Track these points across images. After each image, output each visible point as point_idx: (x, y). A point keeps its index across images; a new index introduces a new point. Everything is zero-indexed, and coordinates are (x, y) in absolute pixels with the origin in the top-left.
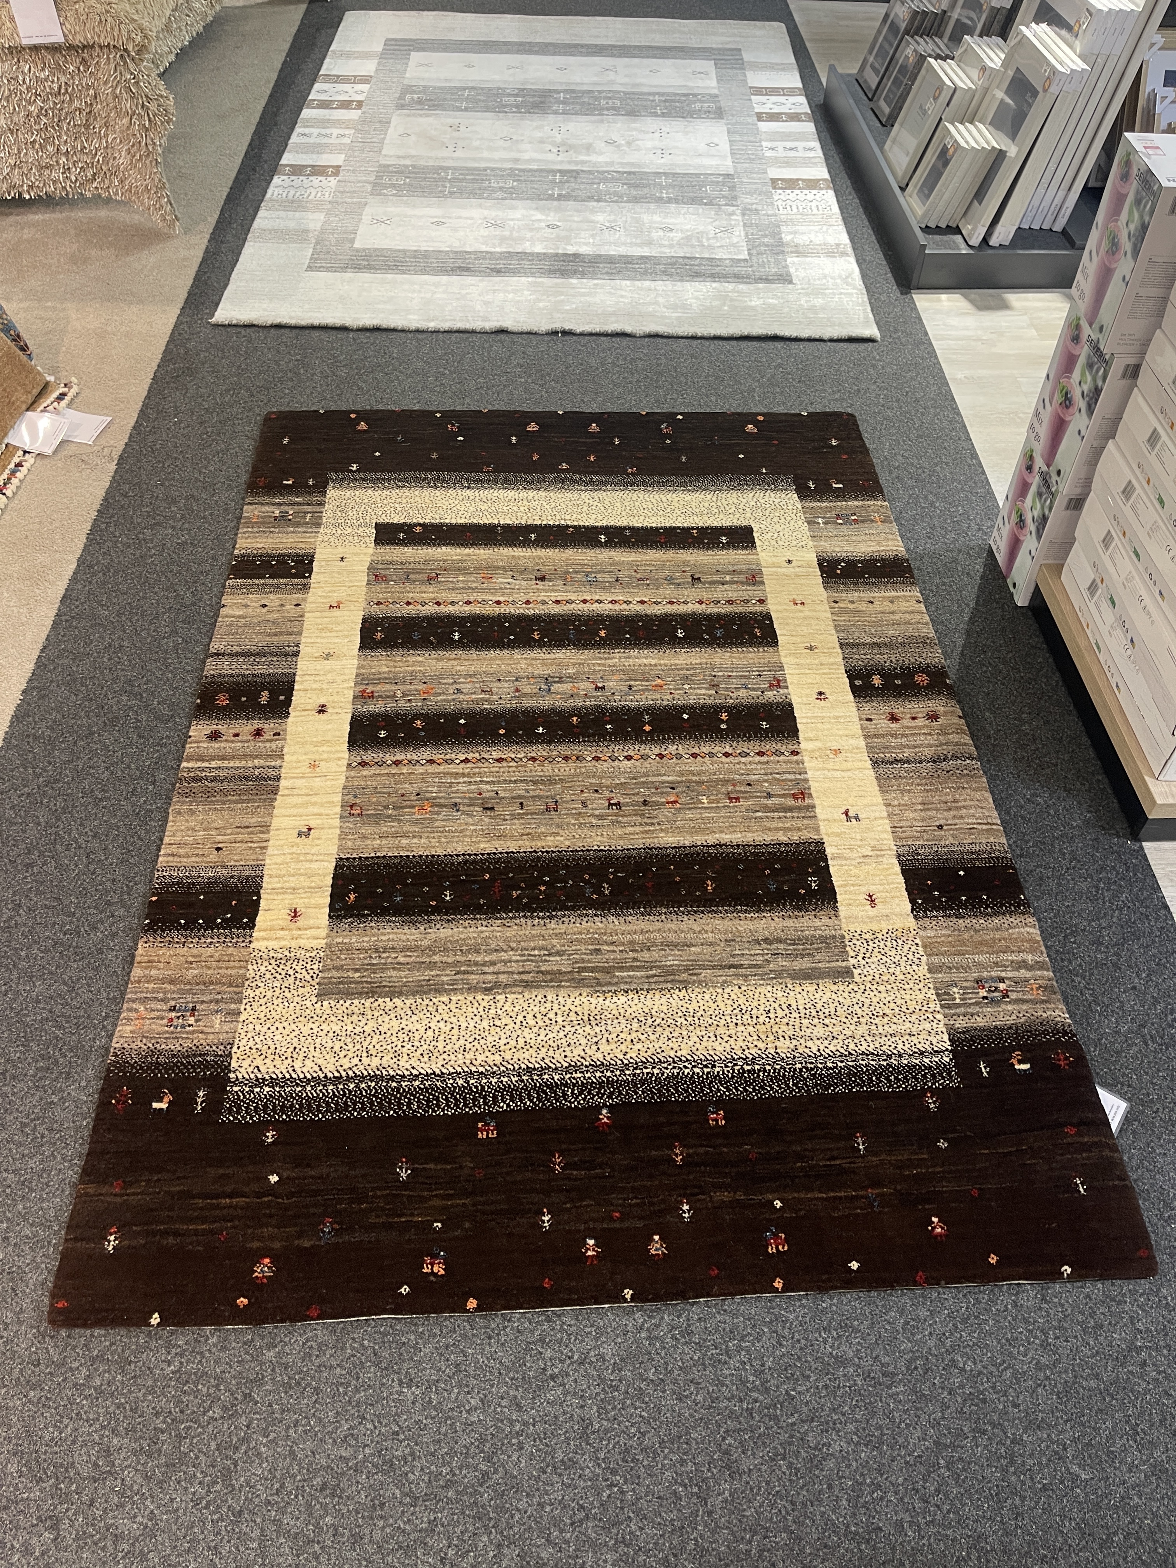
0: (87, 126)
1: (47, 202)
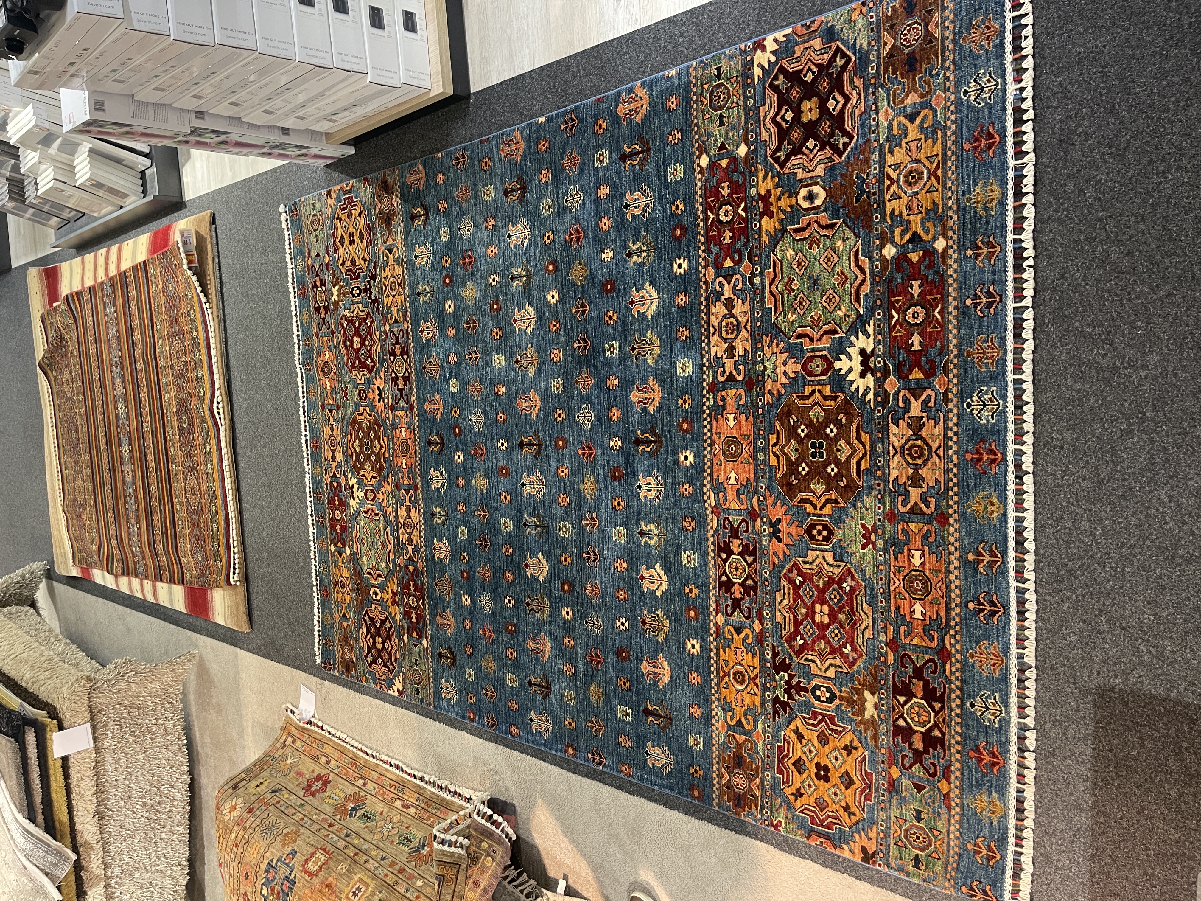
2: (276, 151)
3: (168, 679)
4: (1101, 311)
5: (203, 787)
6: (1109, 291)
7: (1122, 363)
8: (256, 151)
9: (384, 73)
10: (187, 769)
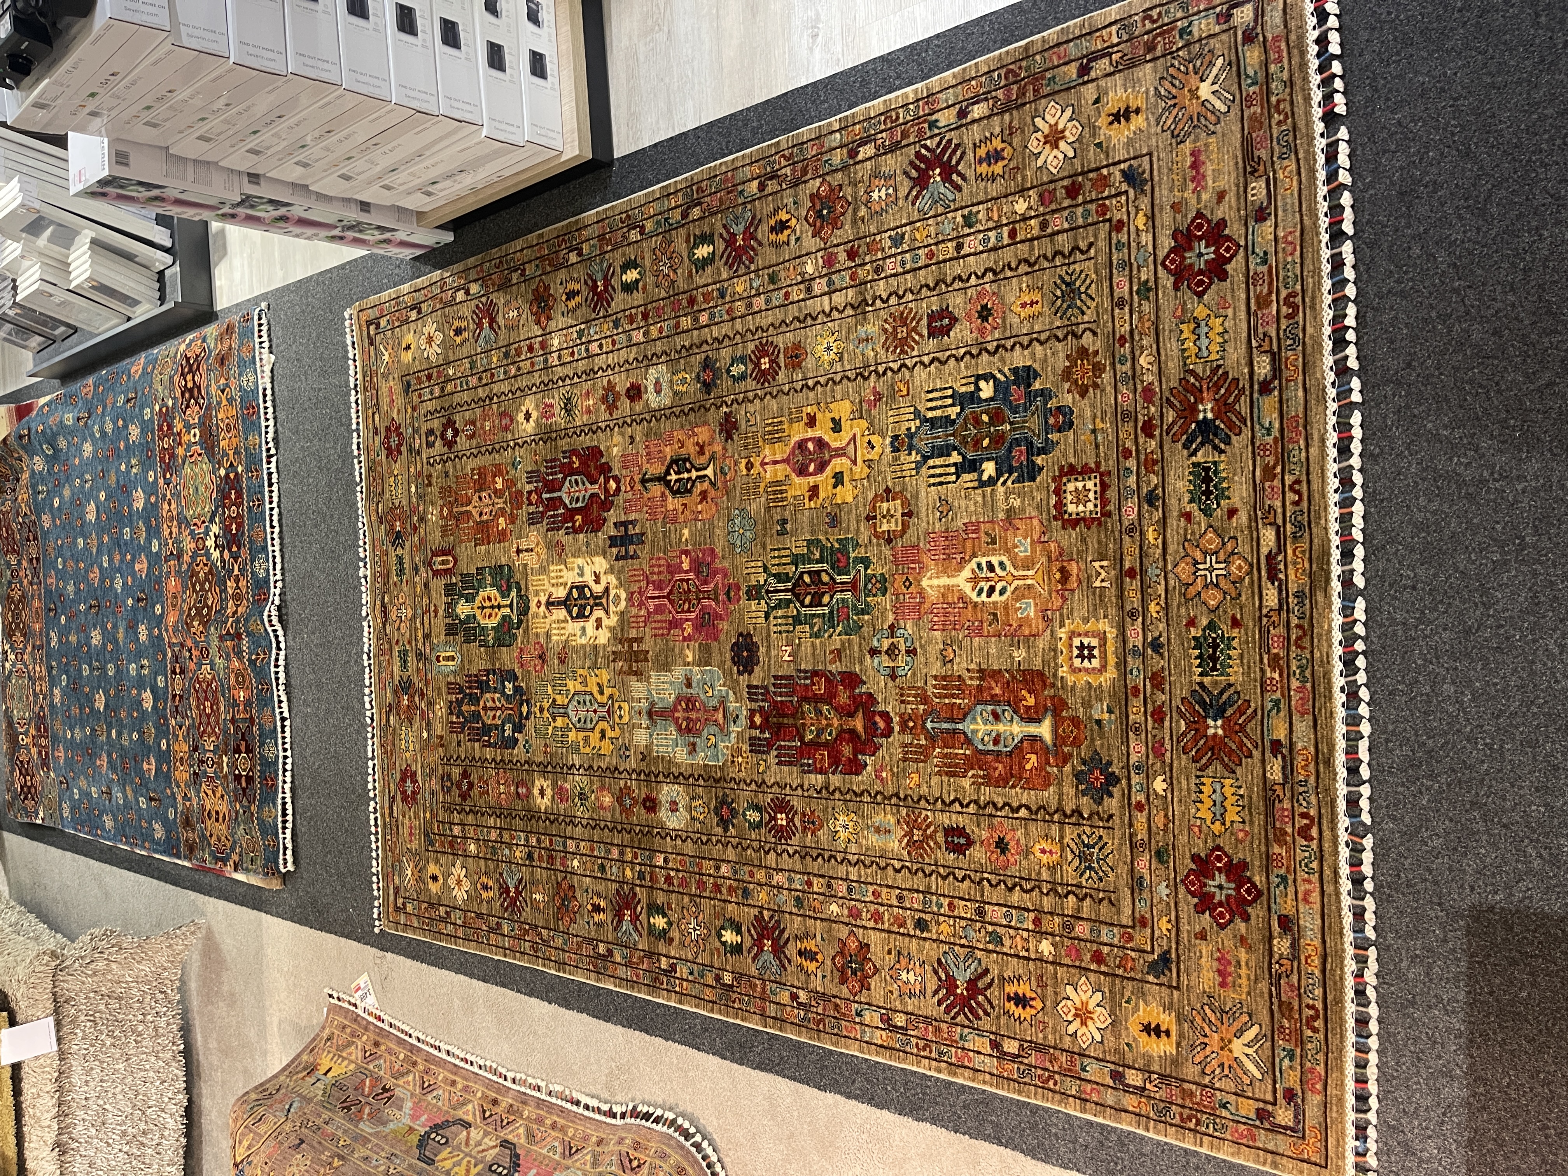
0: (120, 999)
1: (186, 1031)
2: (350, 234)
3: (161, 959)
4: (1461, 407)
5: (205, 1111)
6: (1471, 381)
7: (1492, 474)
8: (324, 233)
9: (503, 126)
10: (184, 1085)
